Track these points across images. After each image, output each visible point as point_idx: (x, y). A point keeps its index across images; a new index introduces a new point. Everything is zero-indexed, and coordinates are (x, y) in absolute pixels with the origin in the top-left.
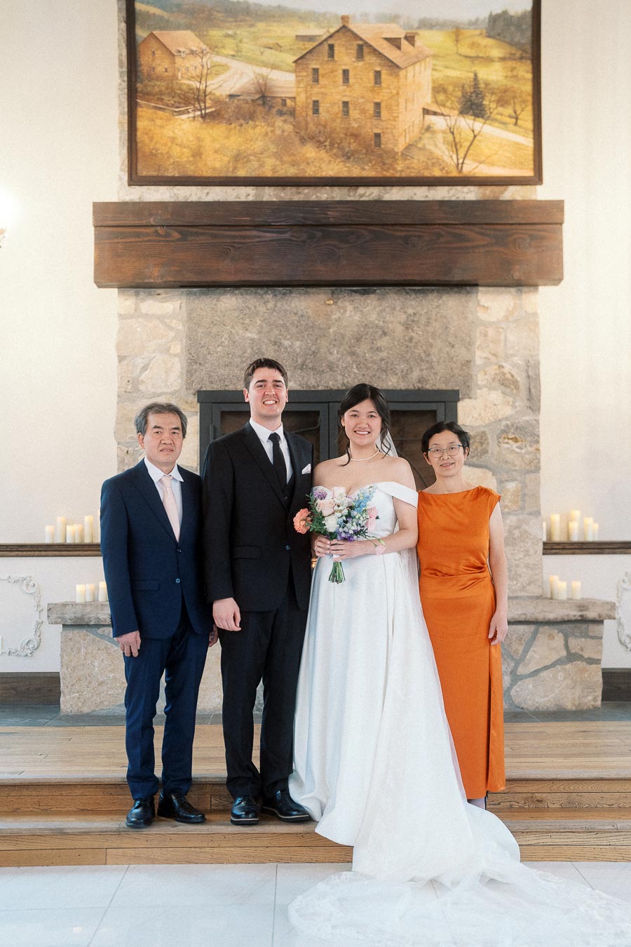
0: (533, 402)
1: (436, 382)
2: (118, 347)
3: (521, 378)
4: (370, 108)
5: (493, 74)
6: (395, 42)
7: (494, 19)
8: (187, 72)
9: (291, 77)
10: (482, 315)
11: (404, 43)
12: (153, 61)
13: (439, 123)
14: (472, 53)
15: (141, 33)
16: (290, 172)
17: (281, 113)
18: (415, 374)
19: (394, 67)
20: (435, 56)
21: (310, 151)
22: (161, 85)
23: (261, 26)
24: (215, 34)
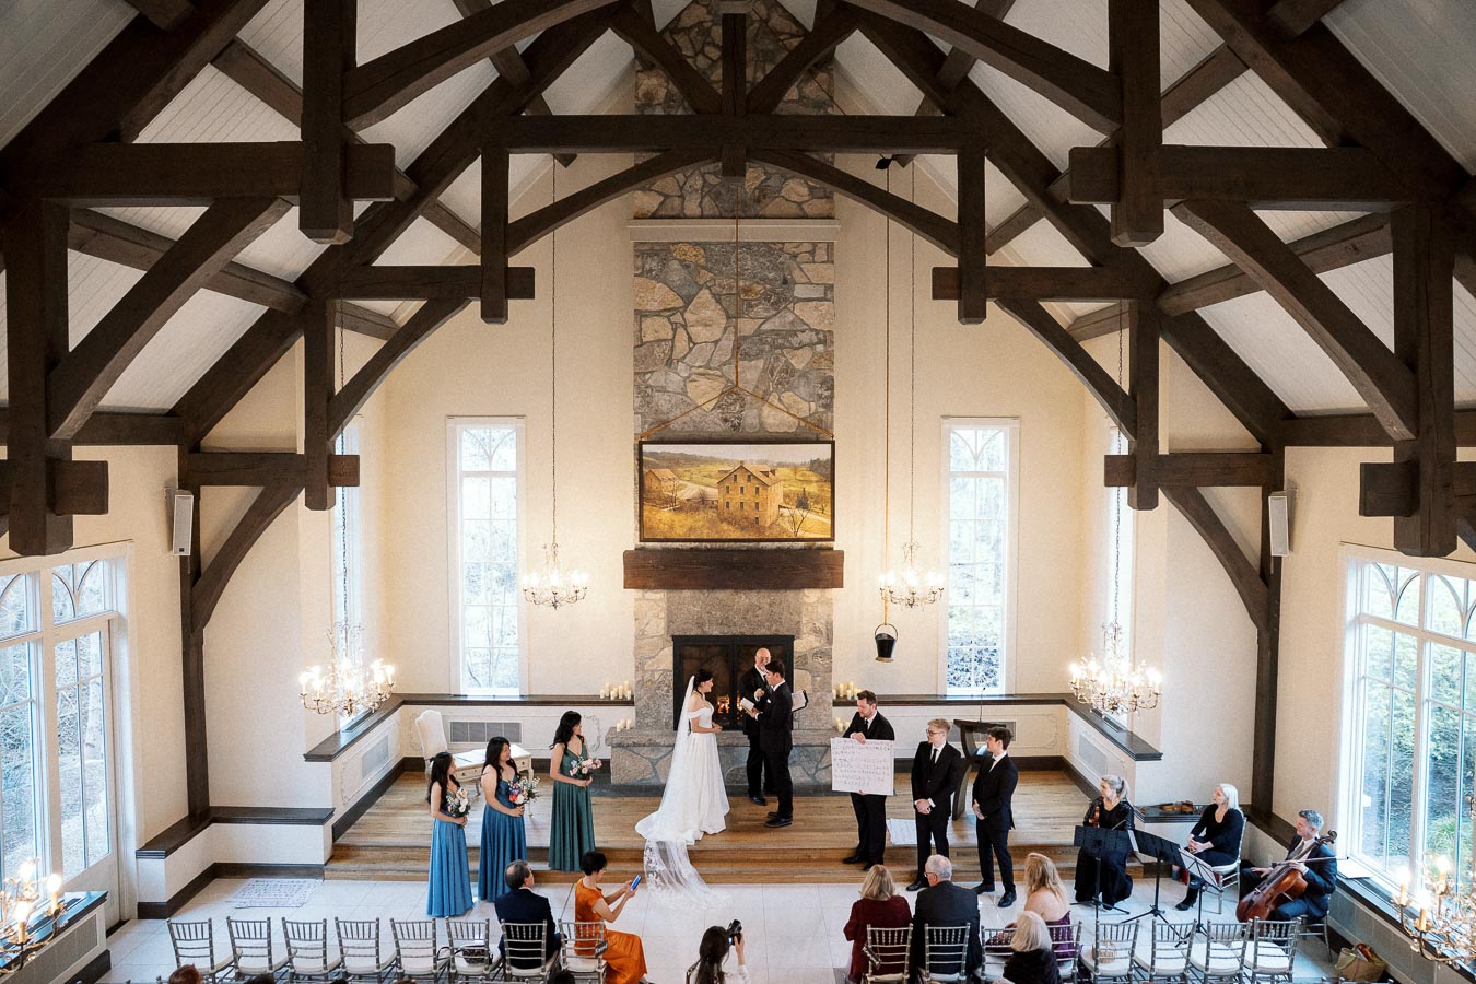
0: (830, 641)
1: (783, 631)
2: (635, 614)
3: (824, 629)
4: (754, 505)
5: (812, 489)
6: (766, 474)
7: (813, 462)
8: (667, 489)
9: (717, 490)
10: (806, 600)
11: (770, 474)
12: (651, 483)
13: (786, 512)
14: (801, 478)
15: (645, 470)
16: (716, 536)
17: (711, 508)
18: (774, 628)
19: (764, 484)
20: (785, 480)
21: (725, 526)
22: (654, 495)
23: (702, 466)
24: (680, 470)
